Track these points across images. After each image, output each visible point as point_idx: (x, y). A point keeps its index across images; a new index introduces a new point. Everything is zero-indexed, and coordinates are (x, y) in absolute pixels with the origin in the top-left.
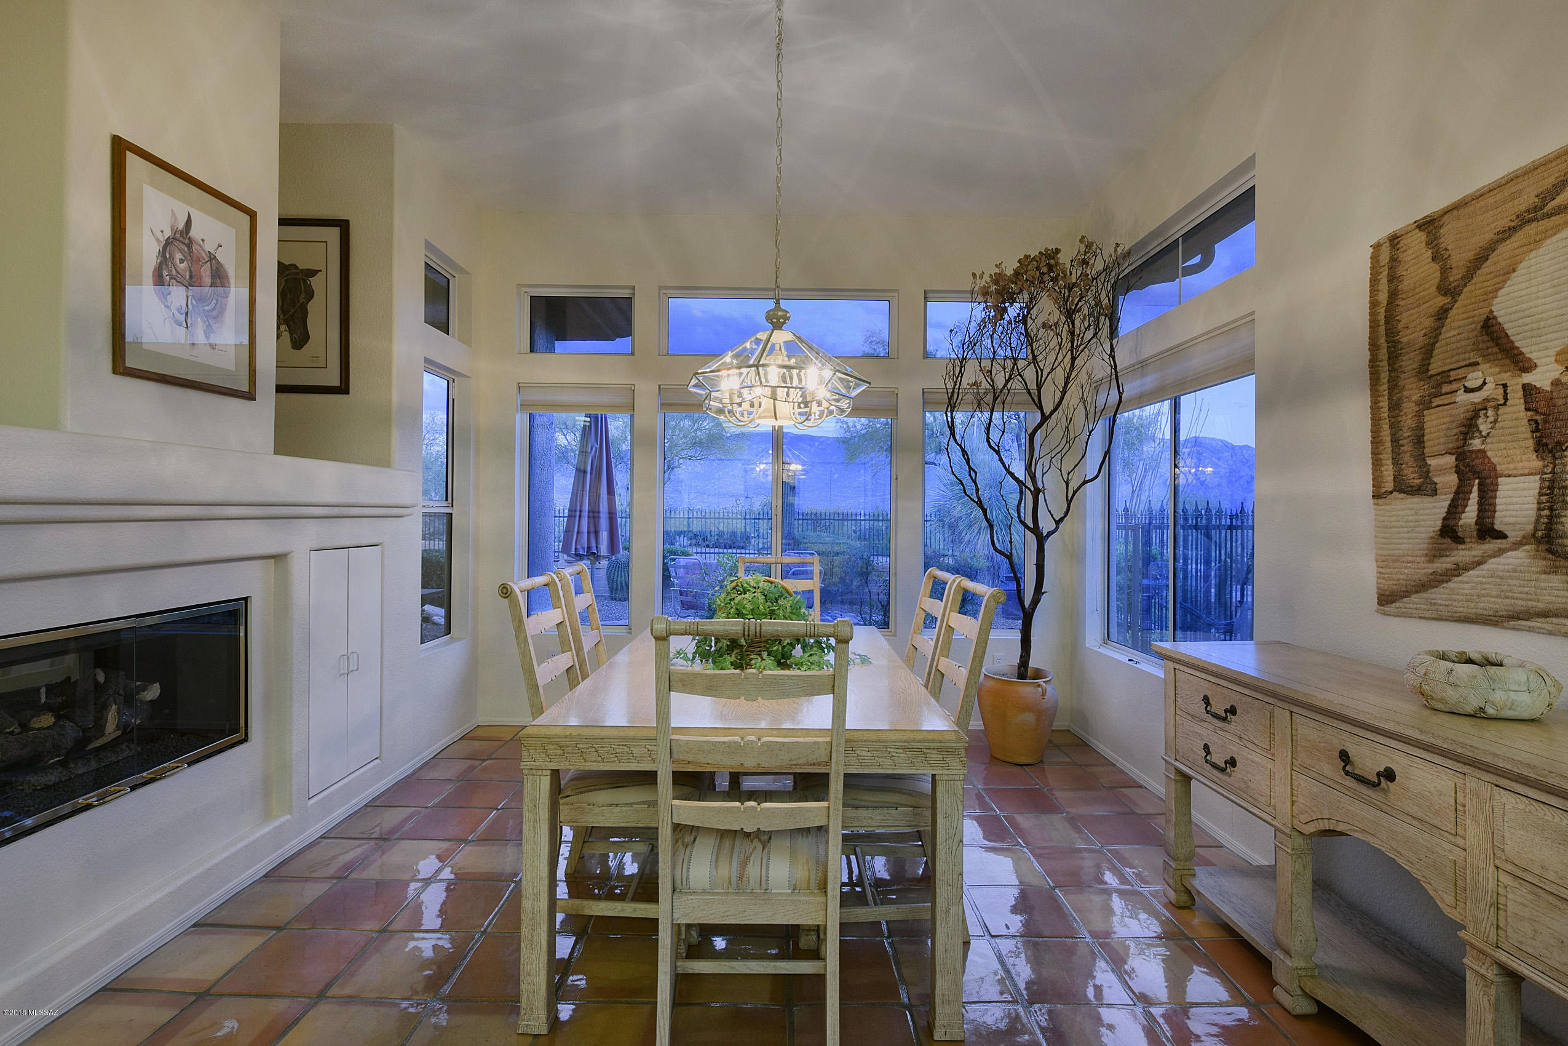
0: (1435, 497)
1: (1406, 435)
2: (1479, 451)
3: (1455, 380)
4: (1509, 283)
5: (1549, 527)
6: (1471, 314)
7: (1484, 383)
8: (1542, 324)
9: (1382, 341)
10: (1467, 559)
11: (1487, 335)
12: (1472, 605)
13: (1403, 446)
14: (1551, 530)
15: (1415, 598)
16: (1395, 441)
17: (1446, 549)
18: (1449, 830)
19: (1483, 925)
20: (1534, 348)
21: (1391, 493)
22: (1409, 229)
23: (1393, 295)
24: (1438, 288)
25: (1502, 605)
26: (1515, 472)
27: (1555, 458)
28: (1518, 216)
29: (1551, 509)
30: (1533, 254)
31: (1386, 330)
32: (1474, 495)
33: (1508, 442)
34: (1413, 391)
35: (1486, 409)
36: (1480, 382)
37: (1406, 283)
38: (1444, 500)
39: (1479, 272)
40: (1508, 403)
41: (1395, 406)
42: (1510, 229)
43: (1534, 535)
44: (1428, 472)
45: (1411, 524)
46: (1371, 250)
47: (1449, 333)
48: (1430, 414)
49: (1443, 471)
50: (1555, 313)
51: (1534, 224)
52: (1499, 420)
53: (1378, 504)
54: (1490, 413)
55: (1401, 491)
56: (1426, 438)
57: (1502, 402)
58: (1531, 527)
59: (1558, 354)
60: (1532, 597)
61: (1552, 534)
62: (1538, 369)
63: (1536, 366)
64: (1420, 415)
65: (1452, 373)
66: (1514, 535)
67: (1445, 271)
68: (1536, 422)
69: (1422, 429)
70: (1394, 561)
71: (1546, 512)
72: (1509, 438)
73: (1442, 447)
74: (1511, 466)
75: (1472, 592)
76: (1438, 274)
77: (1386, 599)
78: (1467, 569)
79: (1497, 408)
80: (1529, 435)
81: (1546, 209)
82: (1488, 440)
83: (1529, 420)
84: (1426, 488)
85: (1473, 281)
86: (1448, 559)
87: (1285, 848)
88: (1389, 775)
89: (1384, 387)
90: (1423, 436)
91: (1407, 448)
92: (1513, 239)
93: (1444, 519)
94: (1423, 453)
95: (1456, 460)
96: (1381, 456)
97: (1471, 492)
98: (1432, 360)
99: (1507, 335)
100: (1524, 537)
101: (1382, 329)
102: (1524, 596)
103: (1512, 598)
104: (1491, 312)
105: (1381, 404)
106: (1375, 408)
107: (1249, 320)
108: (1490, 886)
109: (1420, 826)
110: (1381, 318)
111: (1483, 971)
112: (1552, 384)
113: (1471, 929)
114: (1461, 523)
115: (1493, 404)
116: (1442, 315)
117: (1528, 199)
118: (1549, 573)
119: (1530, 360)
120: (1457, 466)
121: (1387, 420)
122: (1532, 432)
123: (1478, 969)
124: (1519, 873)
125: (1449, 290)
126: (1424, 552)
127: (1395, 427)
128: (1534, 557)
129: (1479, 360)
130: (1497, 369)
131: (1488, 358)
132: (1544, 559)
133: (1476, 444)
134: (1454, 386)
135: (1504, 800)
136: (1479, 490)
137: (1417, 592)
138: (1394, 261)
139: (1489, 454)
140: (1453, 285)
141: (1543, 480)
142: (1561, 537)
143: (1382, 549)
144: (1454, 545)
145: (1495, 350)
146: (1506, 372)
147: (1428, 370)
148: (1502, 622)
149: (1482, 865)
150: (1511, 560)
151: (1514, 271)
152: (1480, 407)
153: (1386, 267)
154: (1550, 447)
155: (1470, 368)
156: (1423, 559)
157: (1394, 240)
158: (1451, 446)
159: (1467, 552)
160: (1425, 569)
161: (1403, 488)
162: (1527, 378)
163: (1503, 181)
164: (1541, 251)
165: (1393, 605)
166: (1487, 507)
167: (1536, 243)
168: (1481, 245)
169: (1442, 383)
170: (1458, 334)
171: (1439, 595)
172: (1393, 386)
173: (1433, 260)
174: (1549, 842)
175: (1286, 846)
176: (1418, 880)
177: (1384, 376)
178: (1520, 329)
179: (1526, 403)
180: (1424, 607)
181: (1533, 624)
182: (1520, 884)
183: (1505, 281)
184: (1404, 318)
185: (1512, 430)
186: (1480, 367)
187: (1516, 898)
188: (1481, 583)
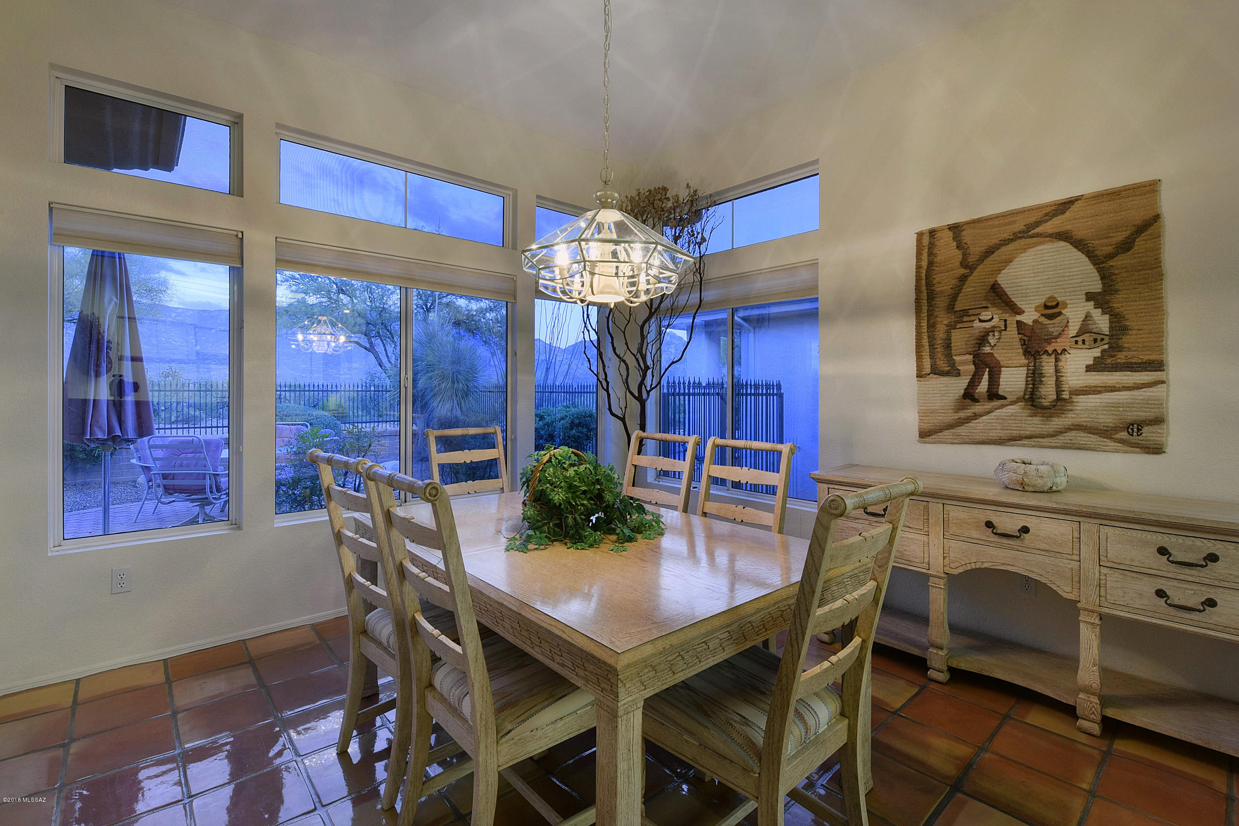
0: (959, 378)
1: (939, 343)
2: (989, 353)
3: (972, 315)
4: (1008, 268)
5: (1032, 393)
6: (983, 280)
7: (992, 318)
8: (1028, 291)
9: (924, 288)
10: (982, 410)
11: (994, 292)
12: (985, 435)
13: (936, 348)
14: (1033, 394)
15: (946, 433)
16: (932, 346)
17: (968, 405)
18: (1068, 553)
19: (1092, 597)
20: (1023, 302)
21: (929, 374)
22: (944, 228)
23: (931, 264)
24: (961, 263)
25: (1003, 434)
26: (1012, 365)
27: (1035, 359)
28: (1014, 234)
29: (1033, 384)
30: (1023, 255)
31: (926, 282)
32: (986, 376)
33: (1008, 349)
34: (943, 320)
35: (993, 331)
36: (991, 317)
37: (939, 258)
38: (965, 379)
39: (987, 259)
40: (1007, 329)
41: (931, 326)
42: (1008, 239)
43: (1024, 398)
44: (954, 363)
45: (944, 392)
46: (916, 235)
47: (968, 289)
48: (955, 332)
49: (964, 363)
50: (1035, 286)
51: (1023, 239)
52: (1002, 337)
53: (920, 381)
54: (996, 334)
55: (935, 374)
56: (952, 345)
57: (1004, 329)
58: (1023, 393)
59: (1036, 307)
60: (1023, 429)
61: (1034, 397)
62: (1025, 314)
63: (1024, 312)
64: (948, 333)
65: (970, 311)
66: (1010, 398)
67: (965, 255)
68: (1024, 340)
69: (950, 340)
70: (931, 413)
71: (1031, 386)
72: (1009, 348)
73: (963, 350)
74: (1010, 362)
75: (985, 428)
76: (961, 256)
77: (925, 435)
78: (981, 416)
79: (1000, 332)
80: (1020, 347)
81: (1030, 233)
82: (995, 348)
83: (1020, 339)
84: (953, 372)
85: (984, 263)
86: (968, 411)
87: (939, 586)
88: (1025, 530)
89: (924, 315)
90: (951, 343)
91: (939, 349)
92: (1010, 246)
93: (965, 389)
94: (951, 353)
95: (973, 358)
96: (923, 354)
97: (983, 375)
98: (957, 303)
99: (1007, 295)
100: (1018, 398)
101: (924, 282)
102: (1018, 428)
103: (1011, 430)
104: (997, 281)
105: (922, 324)
106: (918, 327)
107: (814, 265)
108: (1096, 576)
109: (1047, 554)
110: (923, 275)
111: (1092, 621)
112: (1033, 321)
113: (1084, 601)
114: (977, 391)
115: (998, 329)
116: (963, 279)
117: (1019, 226)
118: (1032, 416)
119: (1020, 308)
120: (973, 361)
121: (926, 334)
122: (1022, 345)
123: (1089, 621)
124: (1116, 566)
125: (968, 266)
126: (953, 407)
127: (932, 338)
128: (1023, 409)
129: (989, 305)
130: (1001, 312)
131: (994, 305)
132: (1029, 409)
133: (987, 349)
134: (972, 318)
135: (1107, 531)
136: (989, 375)
137: (947, 429)
138: (931, 246)
139: (995, 355)
140: (971, 263)
141: (1028, 370)
142: (1039, 398)
143: (922, 406)
144: (972, 403)
145: (1000, 301)
146: (1006, 313)
147: (953, 308)
148: (1005, 442)
149: (1091, 567)
150: (1010, 411)
151: (1011, 262)
152: (990, 330)
153: (927, 247)
154: (1032, 353)
155: (984, 309)
156: (951, 411)
157: (932, 232)
158: (970, 350)
159: (981, 407)
160: (952, 417)
161: (936, 371)
162: (1019, 318)
163: (1006, 214)
164: (1027, 254)
165: (931, 437)
166: (994, 383)
167: (1025, 249)
168: (990, 245)
169: (964, 316)
170: (974, 290)
171: (962, 430)
172: (929, 316)
173: (957, 247)
174: (1135, 547)
175: (938, 584)
176: (1045, 584)
177: (925, 309)
178: (1015, 292)
179: (1018, 330)
180: (951, 437)
181: (1024, 442)
182: (1114, 571)
183: (1006, 266)
184: (937, 278)
185: (1010, 344)
186: (989, 309)
187: (1113, 579)
188: (990, 423)
